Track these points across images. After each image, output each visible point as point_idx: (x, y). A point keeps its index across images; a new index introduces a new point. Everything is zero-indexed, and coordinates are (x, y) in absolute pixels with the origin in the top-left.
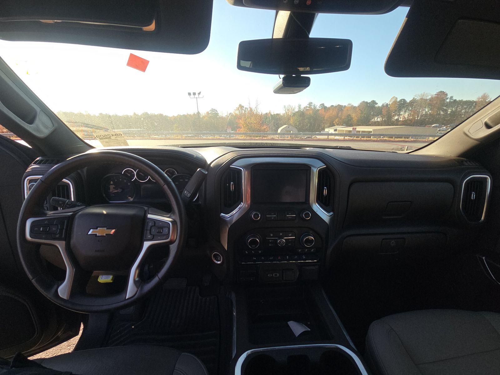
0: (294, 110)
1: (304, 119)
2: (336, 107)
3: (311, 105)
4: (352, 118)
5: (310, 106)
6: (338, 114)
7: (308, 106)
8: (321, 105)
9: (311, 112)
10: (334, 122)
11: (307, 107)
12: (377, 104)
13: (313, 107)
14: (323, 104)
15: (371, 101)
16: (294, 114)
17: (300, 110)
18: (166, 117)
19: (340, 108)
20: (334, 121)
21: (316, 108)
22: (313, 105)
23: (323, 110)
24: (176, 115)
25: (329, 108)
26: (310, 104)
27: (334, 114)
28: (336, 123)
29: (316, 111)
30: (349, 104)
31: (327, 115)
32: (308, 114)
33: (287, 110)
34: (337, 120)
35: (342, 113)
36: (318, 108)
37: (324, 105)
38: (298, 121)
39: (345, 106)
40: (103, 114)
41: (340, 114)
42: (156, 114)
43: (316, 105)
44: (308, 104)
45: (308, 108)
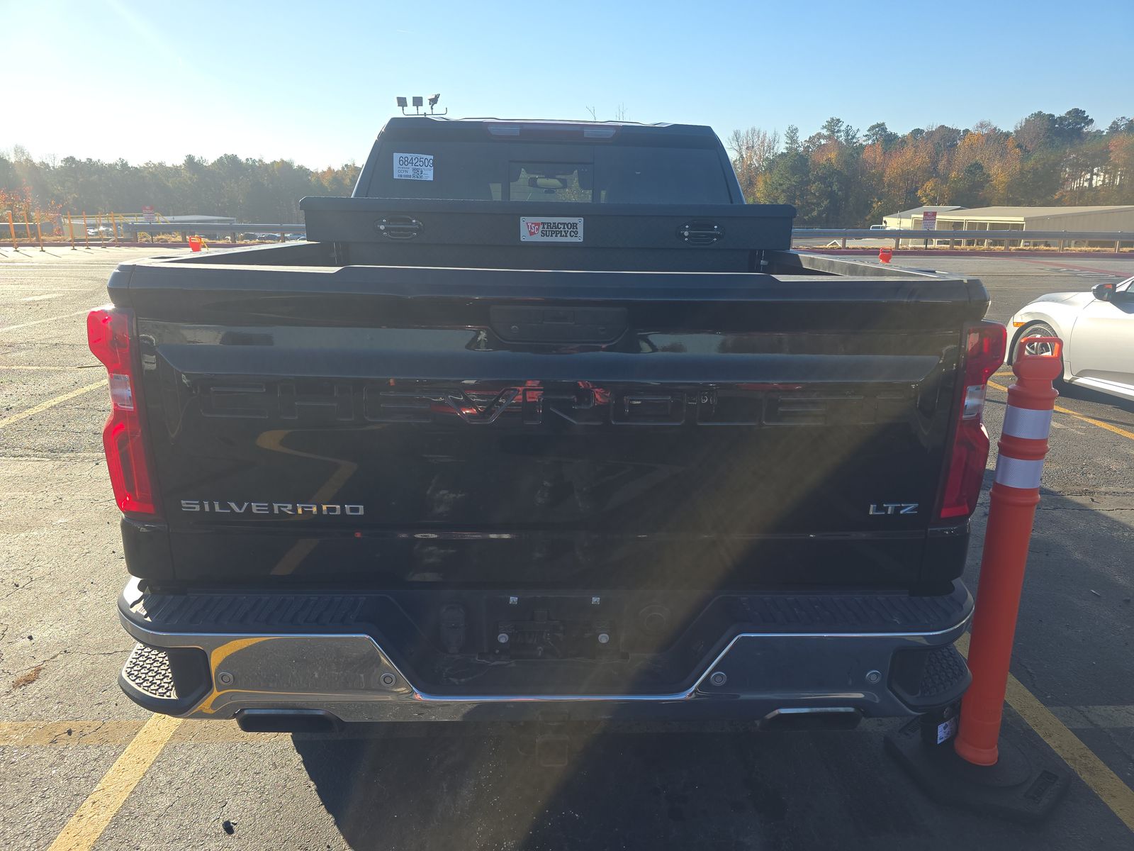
0: (770, 148)
1: (808, 183)
2: (931, 134)
3: (837, 129)
4: (989, 176)
5: (833, 132)
6: (935, 163)
7: (825, 132)
8: (873, 128)
9: (833, 155)
10: (919, 193)
11: (819, 136)
12: (1092, 121)
13: (842, 139)
14: (881, 127)
15: (1069, 113)
16: (772, 164)
17: (796, 149)
18: (303, 171)
19: (946, 139)
20: (917, 189)
21: (855, 141)
22: (843, 128)
23: (879, 150)
24: (337, 167)
25: (904, 141)
26: (833, 124)
27: (918, 161)
28: (926, 196)
29: (852, 151)
30: (982, 125)
31: (894, 167)
32: (823, 161)
33: (744, 148)
34: (929, 185)
35: (948, 160)
36: (862, 137)
37: (884, 130)
38: (783, 191)
39: (966, 131)
40: (77, 159)
41: (942, 164)
42: (268, 161)
43: (855, 129)
44: (824, 127)
45: (823, 142)
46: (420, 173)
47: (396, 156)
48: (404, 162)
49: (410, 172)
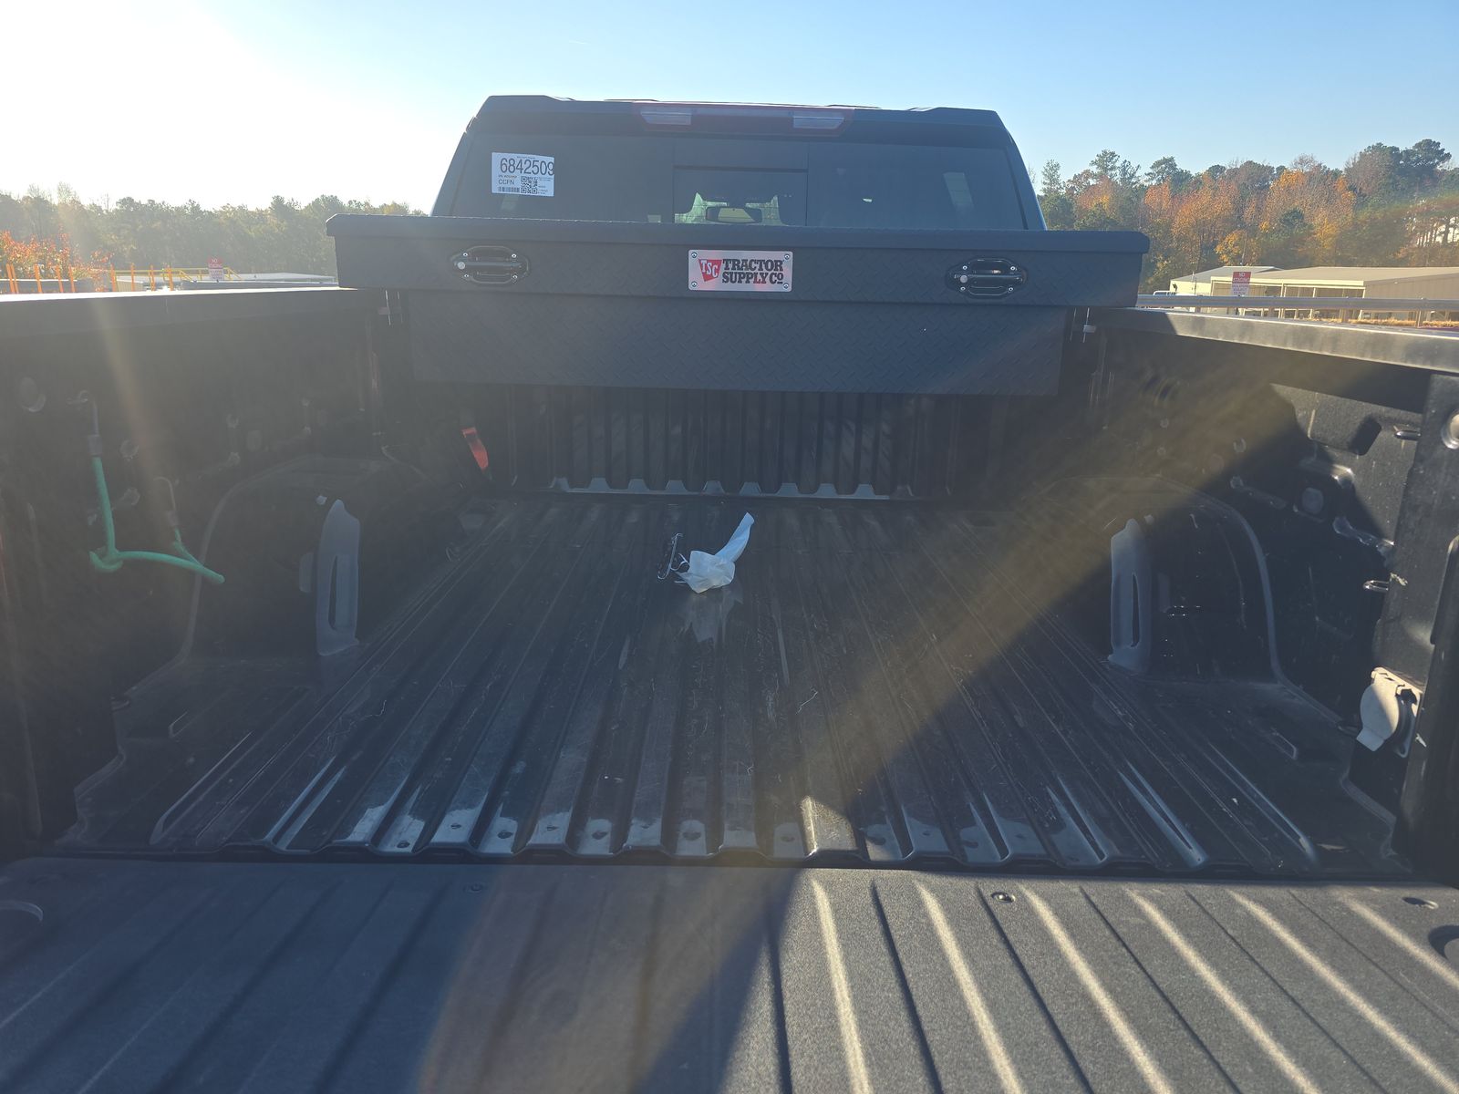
46: (533, 184)
47: (497, 157)
48: (508, 167)
49: (518, 184)
